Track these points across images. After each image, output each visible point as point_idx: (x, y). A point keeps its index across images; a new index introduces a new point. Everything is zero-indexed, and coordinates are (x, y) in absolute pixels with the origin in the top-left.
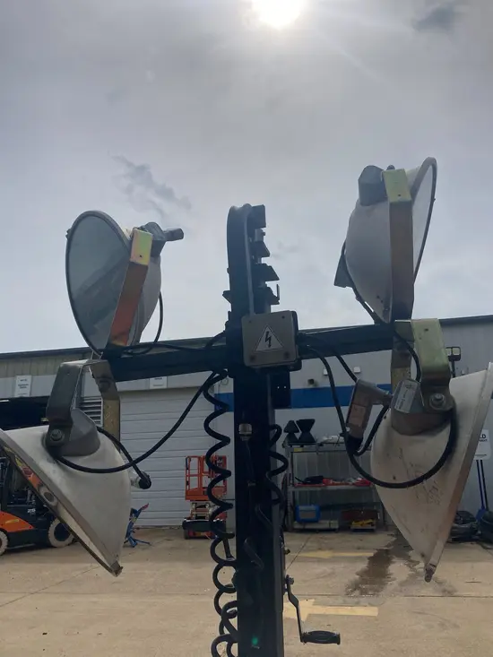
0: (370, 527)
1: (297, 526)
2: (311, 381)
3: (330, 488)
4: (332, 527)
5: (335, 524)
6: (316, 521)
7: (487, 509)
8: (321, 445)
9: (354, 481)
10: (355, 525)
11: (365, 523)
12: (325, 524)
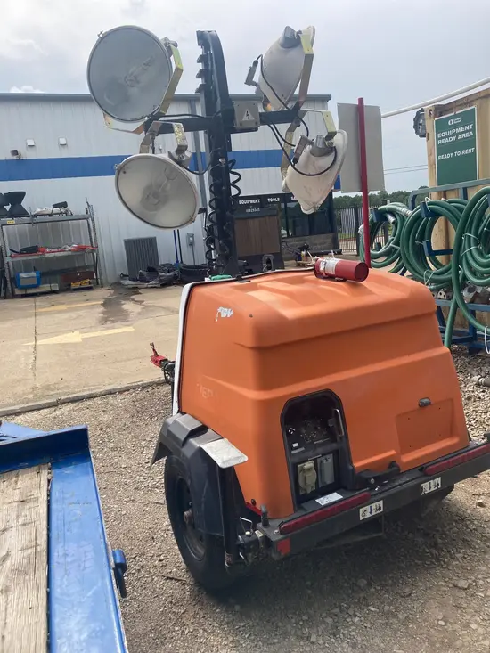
0: (88, 285)
1: (17, 292)
2: (15, 152)
3: (47, 255)
4: (53, 289)
5: (56, 287)
6: (36, 286)
7: (182, 262)
8: (35, 216)
9: (70, 248)
10: (74, 286)
11: (85, 283)
12: (46, 288)
